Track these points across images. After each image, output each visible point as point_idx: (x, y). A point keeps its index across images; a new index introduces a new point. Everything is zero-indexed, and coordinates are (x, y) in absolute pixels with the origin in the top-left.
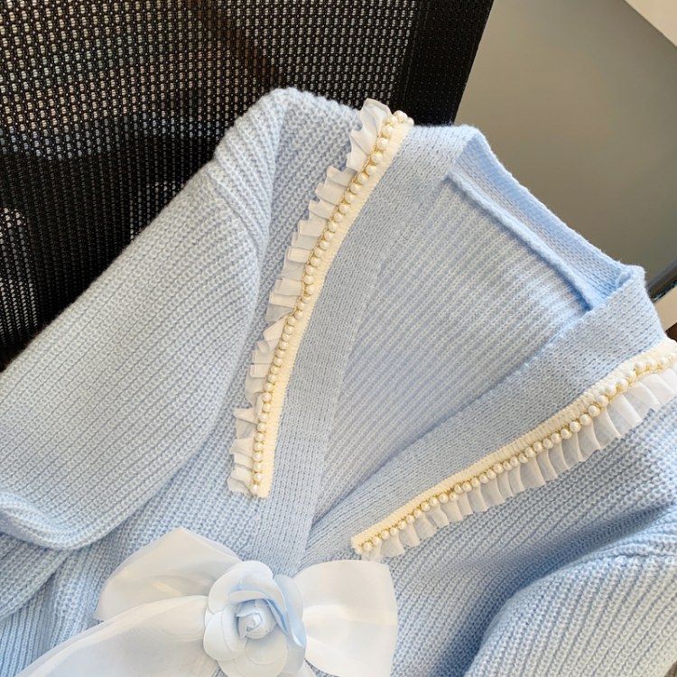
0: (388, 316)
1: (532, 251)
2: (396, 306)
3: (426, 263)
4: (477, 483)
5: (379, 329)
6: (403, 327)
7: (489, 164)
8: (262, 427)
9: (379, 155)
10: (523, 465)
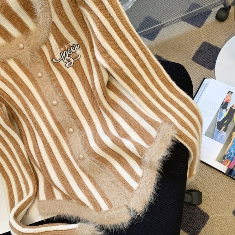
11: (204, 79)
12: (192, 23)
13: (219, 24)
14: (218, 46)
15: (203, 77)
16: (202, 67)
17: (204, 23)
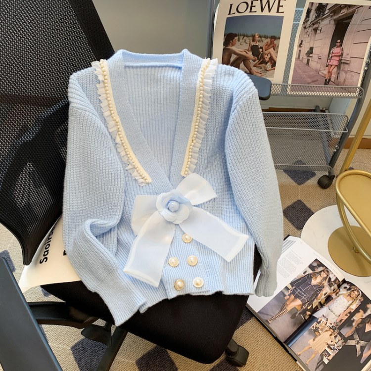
0: (141, 112)
1: (159, 67)
2: (141, 108)
3: (138, 91)
4: (196, 133)
5: (142, 118)
6: (147, 112)
7: (132, 55)
8: (136, 166)
9: (105, 73)
10: (200, 117)
11: (289, 235)
12: (293, 178)
13: (319, 189)
14: (312, 210)
15: (288, 234)
16: (290, 224)
17: (304, 182)
